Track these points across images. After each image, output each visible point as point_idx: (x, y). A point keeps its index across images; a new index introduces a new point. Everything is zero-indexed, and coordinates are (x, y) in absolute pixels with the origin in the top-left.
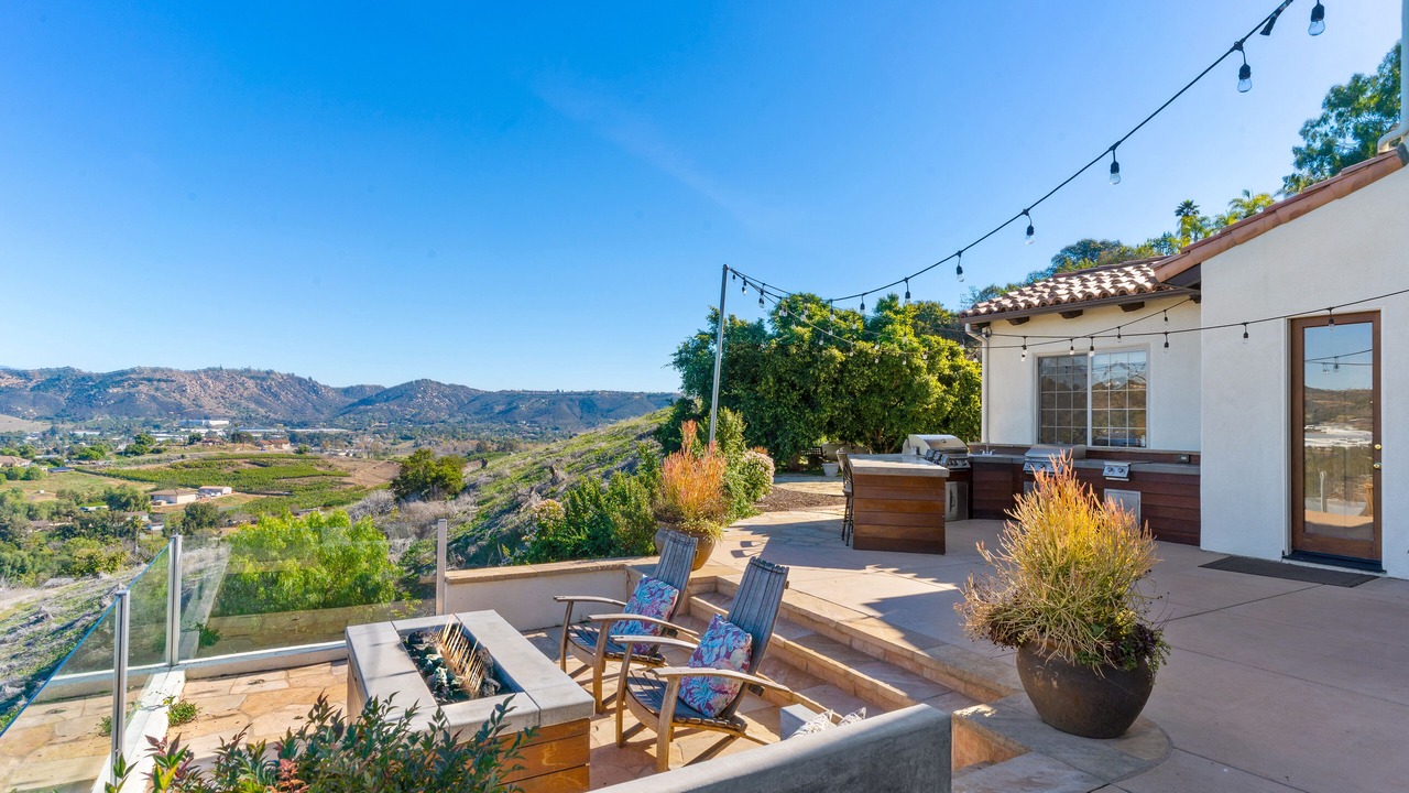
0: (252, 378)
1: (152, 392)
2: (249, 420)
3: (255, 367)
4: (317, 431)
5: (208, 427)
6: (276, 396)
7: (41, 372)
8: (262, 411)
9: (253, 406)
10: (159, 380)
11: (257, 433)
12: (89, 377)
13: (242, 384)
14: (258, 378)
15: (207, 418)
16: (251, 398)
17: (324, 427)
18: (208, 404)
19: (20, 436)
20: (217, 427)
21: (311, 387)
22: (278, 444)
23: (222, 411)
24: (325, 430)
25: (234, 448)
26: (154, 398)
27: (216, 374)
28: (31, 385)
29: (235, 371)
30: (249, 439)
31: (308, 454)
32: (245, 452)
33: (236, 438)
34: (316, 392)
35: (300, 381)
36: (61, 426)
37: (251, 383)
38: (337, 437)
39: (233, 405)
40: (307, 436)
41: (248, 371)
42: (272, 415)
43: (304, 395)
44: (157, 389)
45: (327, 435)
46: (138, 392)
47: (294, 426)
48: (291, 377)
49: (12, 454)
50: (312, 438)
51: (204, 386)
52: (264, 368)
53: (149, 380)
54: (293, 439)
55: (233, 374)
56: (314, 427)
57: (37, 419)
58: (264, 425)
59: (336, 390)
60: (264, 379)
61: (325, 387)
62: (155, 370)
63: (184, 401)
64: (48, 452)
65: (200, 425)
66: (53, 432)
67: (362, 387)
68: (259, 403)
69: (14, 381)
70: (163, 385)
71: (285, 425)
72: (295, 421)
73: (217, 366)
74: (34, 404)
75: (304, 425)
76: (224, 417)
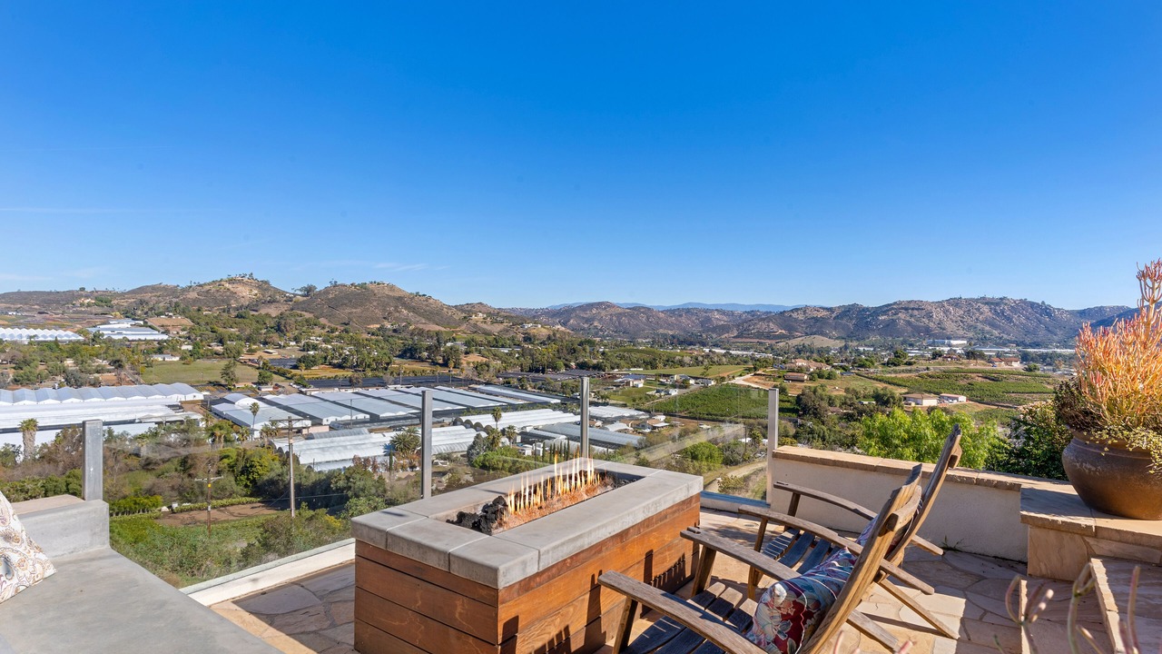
0: (987, 303)
1: (908, 319)
2: (984, 341)
3: (989, 296)
4: (1050, 351)
5: (949, 345)
6: (1009, 319)
7: (839, 307)
8: (996, 332)
9: (987, 328)
10: (913, 309)
11: (989, 351)
12: (868, 309)
13: (978, 309)
14: (992, 303)
15: (949, 338)
16: (985, 322)
17: (1057, 347)
18: (950, 327)
19: (828, 350)
20: (957, 346)
21: (1045, 310)
22: (1008, 362)
23: (961, 332)
24: (1058, 350)
25: (969, 364)
26: (909, 323)
27: (956, 302)
28: (833, 315)
29: (971, 299)
30: (982, 356)
31: (1038, 372)
32: (978, 367)
33: (971, 355)
34: (1049, 315)
35: (1032, 305)
36: (850, 344)
37: (985, 309)
38: (1071, 357)
39: (970, 327)
40: (1040, 356)
41: (984, 298)
42: (1005, 336)
43: (1037, 318)
44: (911, 316)
45: (1060, 355)
46: (899, 319)
47: (1026, 346)
48: (1024, 302)
49: (821, 361)
50: (1044, 358)
51: (946, 312)
52: (998, 296)
53: (906, 309)
54: (1025, 358)
55: (969, 302)
56: (1046, 347)
57: (837, 338)
58: (998, 345)
59: (1072, 313)
60: (997, 304)
61: (1059, 310)
62: (910, 302)
63: (931, 325)
64: (842, 362)
65: (943, 344)
66: (846, 347)
67: (1101, 309)
68: (993, 325)
69: (825, 313)
70: (916, 312)
71: (1018, 345)
72: (1028, 341)
73: (957, 296)
74: (835, 329)
75: (1037, 345)
76: (962, 338)
